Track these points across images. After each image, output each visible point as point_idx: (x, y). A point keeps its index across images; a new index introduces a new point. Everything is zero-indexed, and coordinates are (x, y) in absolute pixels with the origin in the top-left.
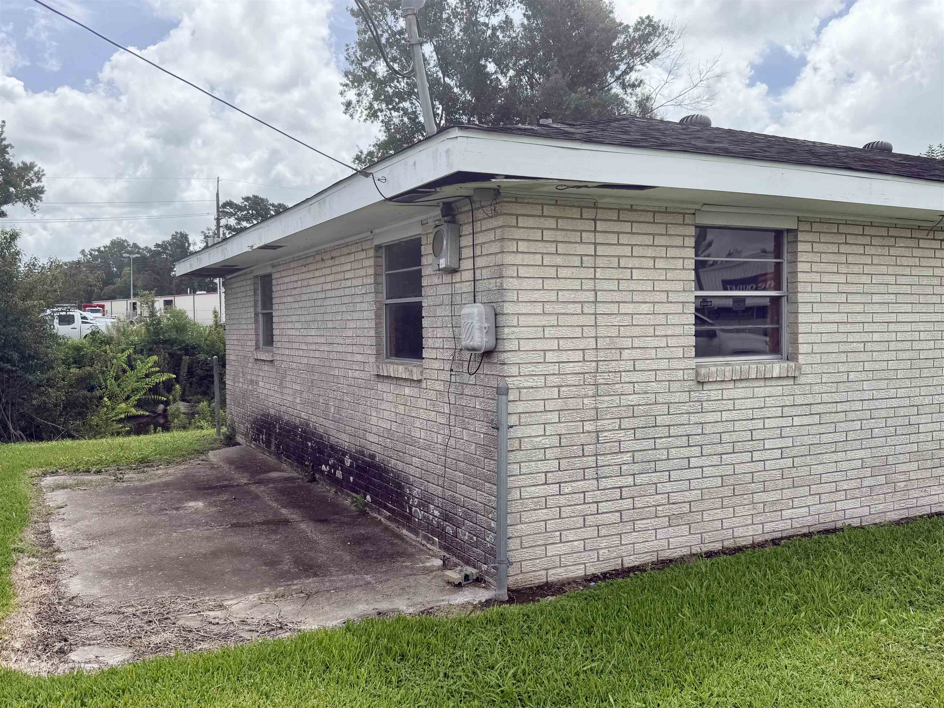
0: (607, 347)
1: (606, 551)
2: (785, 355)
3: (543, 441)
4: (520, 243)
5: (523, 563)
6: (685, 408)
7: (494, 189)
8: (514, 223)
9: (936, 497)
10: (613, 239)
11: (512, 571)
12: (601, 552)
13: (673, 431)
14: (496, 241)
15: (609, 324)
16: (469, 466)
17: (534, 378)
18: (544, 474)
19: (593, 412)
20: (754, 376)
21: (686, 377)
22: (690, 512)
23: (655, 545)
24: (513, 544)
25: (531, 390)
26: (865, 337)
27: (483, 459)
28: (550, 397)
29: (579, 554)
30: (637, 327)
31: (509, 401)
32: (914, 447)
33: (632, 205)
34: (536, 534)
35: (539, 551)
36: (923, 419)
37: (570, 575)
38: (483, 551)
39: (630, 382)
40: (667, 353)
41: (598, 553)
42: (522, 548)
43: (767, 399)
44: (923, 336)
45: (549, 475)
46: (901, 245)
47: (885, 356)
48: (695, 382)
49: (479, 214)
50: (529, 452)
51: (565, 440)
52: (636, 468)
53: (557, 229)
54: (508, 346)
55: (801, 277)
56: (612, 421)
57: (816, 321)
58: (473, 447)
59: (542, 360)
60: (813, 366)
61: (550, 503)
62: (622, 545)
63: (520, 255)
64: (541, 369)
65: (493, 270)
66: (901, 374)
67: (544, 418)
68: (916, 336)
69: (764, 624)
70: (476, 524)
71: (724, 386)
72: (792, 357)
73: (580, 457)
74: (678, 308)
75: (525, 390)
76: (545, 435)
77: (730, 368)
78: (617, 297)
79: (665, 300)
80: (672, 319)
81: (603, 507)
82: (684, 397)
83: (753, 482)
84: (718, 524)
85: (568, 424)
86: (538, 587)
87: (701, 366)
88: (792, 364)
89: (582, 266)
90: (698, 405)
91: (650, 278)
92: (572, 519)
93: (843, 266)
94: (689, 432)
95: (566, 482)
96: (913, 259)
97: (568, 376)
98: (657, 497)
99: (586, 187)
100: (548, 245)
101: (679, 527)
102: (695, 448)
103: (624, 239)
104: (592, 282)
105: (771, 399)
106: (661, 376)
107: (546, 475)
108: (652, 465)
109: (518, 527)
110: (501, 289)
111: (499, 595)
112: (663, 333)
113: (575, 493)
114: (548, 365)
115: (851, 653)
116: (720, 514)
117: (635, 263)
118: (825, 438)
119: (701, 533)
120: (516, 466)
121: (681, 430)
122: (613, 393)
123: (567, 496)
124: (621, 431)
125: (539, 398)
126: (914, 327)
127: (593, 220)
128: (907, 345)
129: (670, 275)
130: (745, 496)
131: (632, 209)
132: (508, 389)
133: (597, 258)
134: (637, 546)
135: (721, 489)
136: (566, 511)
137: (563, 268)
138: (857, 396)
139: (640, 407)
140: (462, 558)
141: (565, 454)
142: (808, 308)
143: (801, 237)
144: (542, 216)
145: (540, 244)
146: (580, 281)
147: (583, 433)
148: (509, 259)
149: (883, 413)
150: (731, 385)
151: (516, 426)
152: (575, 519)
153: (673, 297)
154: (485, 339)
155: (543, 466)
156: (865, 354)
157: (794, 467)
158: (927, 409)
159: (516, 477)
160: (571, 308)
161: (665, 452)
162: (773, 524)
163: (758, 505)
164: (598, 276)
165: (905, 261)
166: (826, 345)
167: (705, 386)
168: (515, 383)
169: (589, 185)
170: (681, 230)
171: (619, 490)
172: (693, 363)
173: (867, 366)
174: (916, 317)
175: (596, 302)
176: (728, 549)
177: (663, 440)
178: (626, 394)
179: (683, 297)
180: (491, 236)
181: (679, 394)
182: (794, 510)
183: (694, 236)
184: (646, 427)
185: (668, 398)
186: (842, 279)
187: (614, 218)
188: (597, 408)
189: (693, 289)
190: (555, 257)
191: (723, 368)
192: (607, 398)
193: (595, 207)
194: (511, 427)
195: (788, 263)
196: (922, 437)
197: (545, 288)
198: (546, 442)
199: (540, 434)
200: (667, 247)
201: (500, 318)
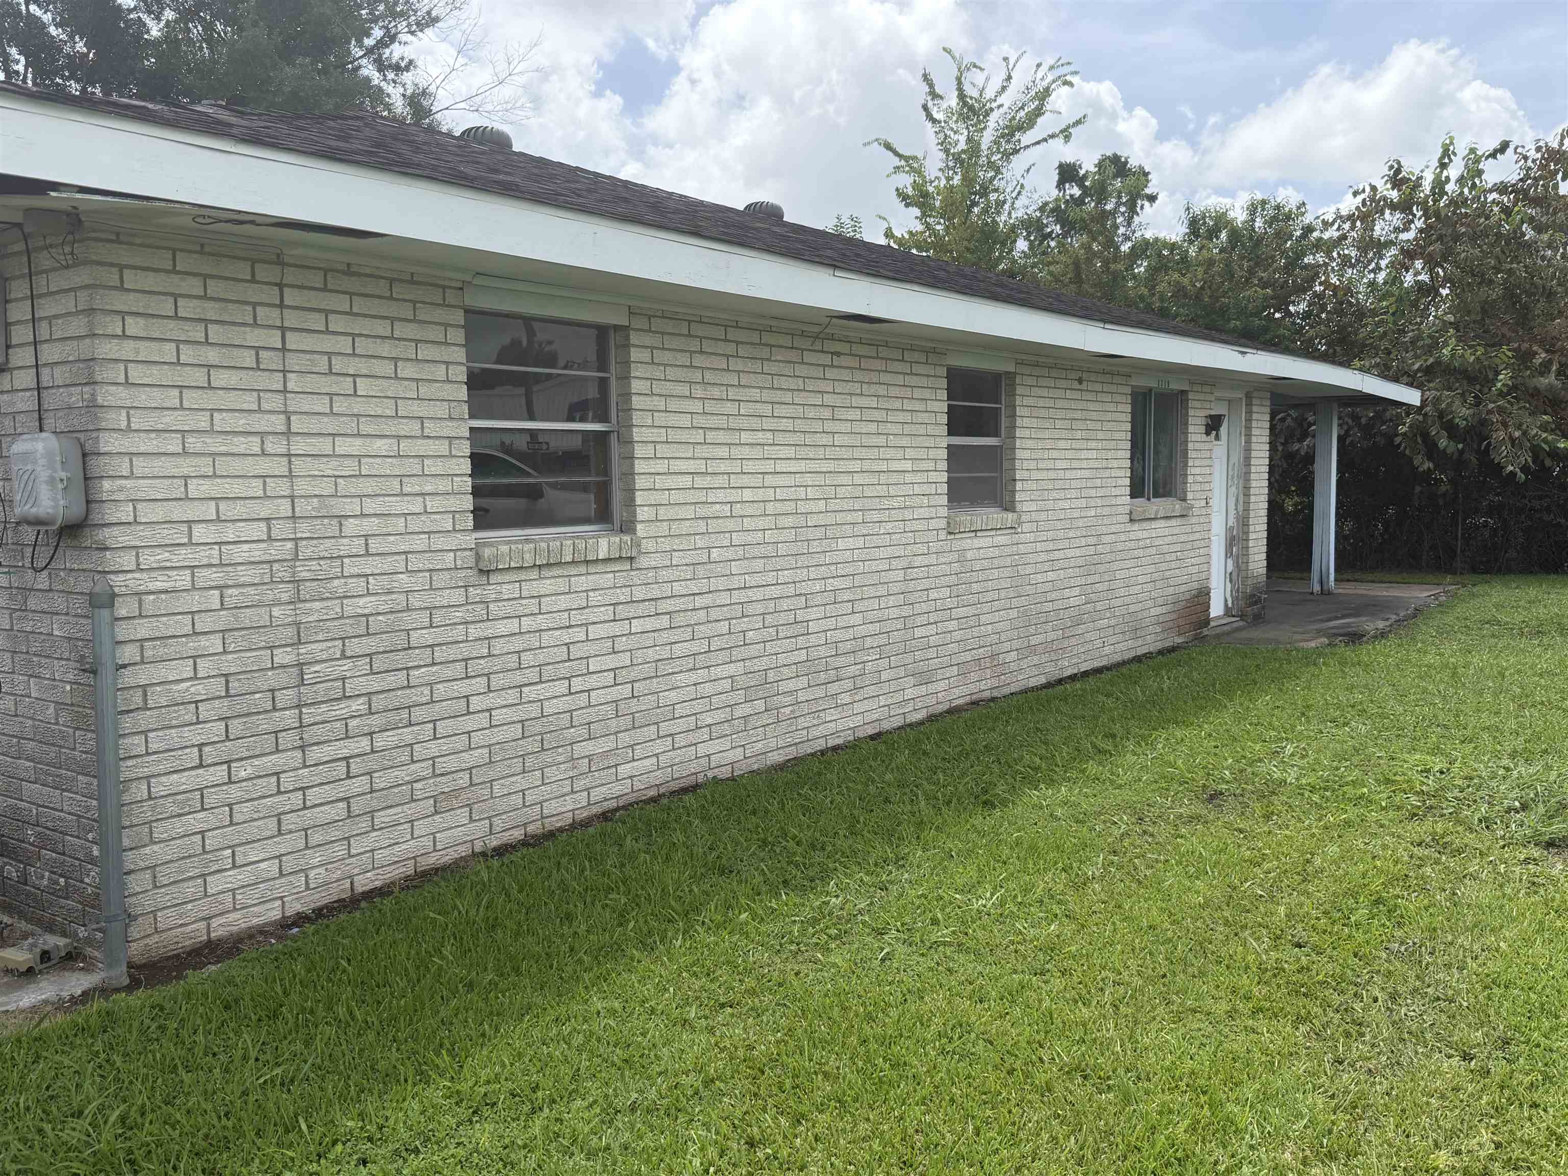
0: (314, 514)
1: (321, 870)
2: (617, 525)
3: (192, 689)
4: (129, 320)
5: (159, 914)
6: (459, 614)
7: (68, 214)
8: (114, 280)
9: (833, 725)
10: (316, 321)
11: (134, 932)
12: (312, 874)
13: (439, 655)
14: (78, 313)
15: (316, 473)
16: (45, 747)
17: (170, 573)
18: (196, 750)
19: (291, 632)
20: (569, 559)
21: (459, 563)
22: (471, 785)
23: (408, 848)
24: (135, 883)
25: (163, 596)
26: (734, 496)
27: (71, 731)
28: (203, 608)
29: (272, 883)
30: (369, 480)
31: (117, 619)
32: (802, 655)
33: (348, 265)
34: (184, 858)
35: (191, 889)
36: (814, 613)
37: (255, 921)
38: (79, 902)
39: (359, 576)
40: (426, 523)
41: (307, 876)
42: (156, 887)
43: (591, 594)
44: (811, 492)
45: (206, 749)
46: (779, 358)
47: (761, 523)
48: (475, 572)
49: (44, 260)
50: (163, 710)
51: (236, 684)
52: (376, 721)
53: (205, 297)
54: (114, 514)
55: (636, 402)
56: (329, 644)
57: (661, 471)
58: (51, 710)
59: (186, 540)
60: (659, 540)
61: (209, 801)
62: (351, 856)
63: (132, 344)
64: (184, 556)
65: (74, 369)
66: (782, 549)
67: (192, 646)
68: (802, 493)
69: (572, 950)
70: (64, 854)
71: (523, 576)
72: (628, 527)
73: (266, 712)
74: (443, 448)
75: (152, 597)
76: (195, 678)
77: (532, 546)
78: (329, 425)
79: (419, 433)
80: (432, 467)
81: (313, 795)
82: (457, 597)
83: (572, 727)
84: (517, 800)
85: (243, 655)
86: (189, 954)
87: (485, 545)
88: (627, 538)
89: (258, 369)
90: (480, 610)
91: (389, 394)
92: (256, 823)
93: (698, 386)
94: (466, 655)
95: (242, 759)
96: (795, 380)
97: (240, 568)
98: (413, 767)
99: (252, 222)
100: (187, 326)
101: (452, 813)
102: (478, 679)
103: (336, 324)
104: (280, 397)
105: (597, 593)
106: (415, 563)
107: (200, 751)
108: (404, 714)
109: (147, 850)
110: (93, 406)
111: (111, 978)
112: (417, 489)
113: (260, 777)
114: (198, 549)
115: (695, 974)
116: (520, 782)
117: (361, 366)
118: (678, 650)
119: (489, 818)
120: (139, 740)
121: (453, 652)
122: (328, 595)
123: (244, 784)
124: (345, 661)
125: (181, 610)
126: (799, 479)
127: (276, 284)
128: (789, 507)
129: (424, 390)
130: (560, 750)
131: (348, 271)
132: (114, 596)
133: (288, 354)
134: (378, 855)
135: (521, 742)
136: (243, 811)
137: (221, 371)
138: (722, 583)
139: (380, 618)
140: (39, 922)
141: (239, 709)
142: (648, 451)
143: (634, 338)
144: (174, 271)
145: (172, 324)
146: (255, 394)
147: (273, 668)
148: (107, 349)
149: (759, 608)
150: (534, 574)
151: (135, 664)
152: (260, 823)
153: (431, 428)
154: (62, 502)
155: (193, 735)
156: (732, 520)
157: (633, 697)
158: (818, 600)
159: (139, 760)
160: (240, 444)
161: (427, 691)
162: (603, 789)
163: (580, 761)
164: (291, 386)
165: (785, 383)
166: (677, 508)
167: (491, 577)
168: (131, 583)
169: (259, 220)
170: (440, 314)
171: (344, 763)
172: (470, 539)
173: (737, 538)
174: (802, 466)
175: (288, 433)
176: (533, 837)
177: (423, 670)
178: (353, 596)
179: (449, 429)
180: (67, 304)
181: (448, 591)
182: (636, 763)
183: (463, 327)
184: (392, 651)
185: (429, 599)
186: (697, 406)
187: (317, 285)
188: (298, 624)
189: (467, 416)
190: (204, 349)
191: (520, 547)
192: (317, 605)
193: (279, 261)
194: (124, 666)
195: (618, 379)
196: (813, 639)
197: (186, 404)
198: (199, 690)
199: (185, 676)
200: (417, 342)
201: (92, 461)
